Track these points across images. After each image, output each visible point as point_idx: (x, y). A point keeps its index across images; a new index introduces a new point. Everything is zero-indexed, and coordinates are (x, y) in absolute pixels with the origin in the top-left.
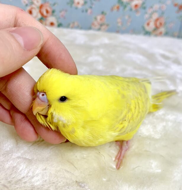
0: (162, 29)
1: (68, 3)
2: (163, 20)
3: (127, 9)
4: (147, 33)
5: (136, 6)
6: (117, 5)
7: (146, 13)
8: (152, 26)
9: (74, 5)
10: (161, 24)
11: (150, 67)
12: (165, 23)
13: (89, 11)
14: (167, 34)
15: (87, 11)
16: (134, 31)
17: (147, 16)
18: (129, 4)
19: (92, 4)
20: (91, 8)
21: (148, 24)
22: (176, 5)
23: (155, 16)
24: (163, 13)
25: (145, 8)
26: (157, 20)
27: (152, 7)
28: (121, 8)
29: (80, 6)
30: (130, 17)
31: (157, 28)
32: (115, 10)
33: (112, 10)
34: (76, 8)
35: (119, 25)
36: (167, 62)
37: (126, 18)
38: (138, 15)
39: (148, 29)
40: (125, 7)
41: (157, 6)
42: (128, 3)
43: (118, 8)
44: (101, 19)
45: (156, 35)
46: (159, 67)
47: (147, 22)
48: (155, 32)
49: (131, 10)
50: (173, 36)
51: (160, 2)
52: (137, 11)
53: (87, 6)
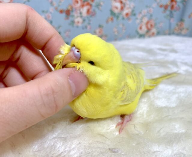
0: (154, 30)
1: (70, 24)
2: (152, 22)
3: (120, 18)
4: (141, 36)
5: (127, 14)
6: (110, 17)
7: (137, 19)
8: (144, 29)
9: (75, 25)
10: (151, 26)
11: (151, 58)
12: (155, 24)
13: (88, 27)
14: (158, 34)
15: (86, 27)
16: (130, 36)
17: (138, 21)
19: (90, 20)
20: (89, 24)
21: (141, 28)
22: (161, 6)
23: (145, 20)
24: (151, 16)
25: (135, 15)
26: (147, 23)
27: (140, 13)
28: (115, 19)
29: (80, 25)
30: (123, 25)
31: (149, 30)
32: (110, 22)
33: (107, 22)
34: (78, 27)
35: (116, 33)
36: (165, 53)
37: (121, 26)
38: (130, 22)
39: (141, 32)
40: (118, 17)
41: (145, 11)
42: (120, 14)
43: (112, 19)
44: (100, 32)
45: (150, 36)
46: (159, 57)
47: (139, 26)
48: (148, 33)
49: (123, 19)
50: (165, 34)
51: (147, 6)
52: (129, 19)
53: (86, 23)
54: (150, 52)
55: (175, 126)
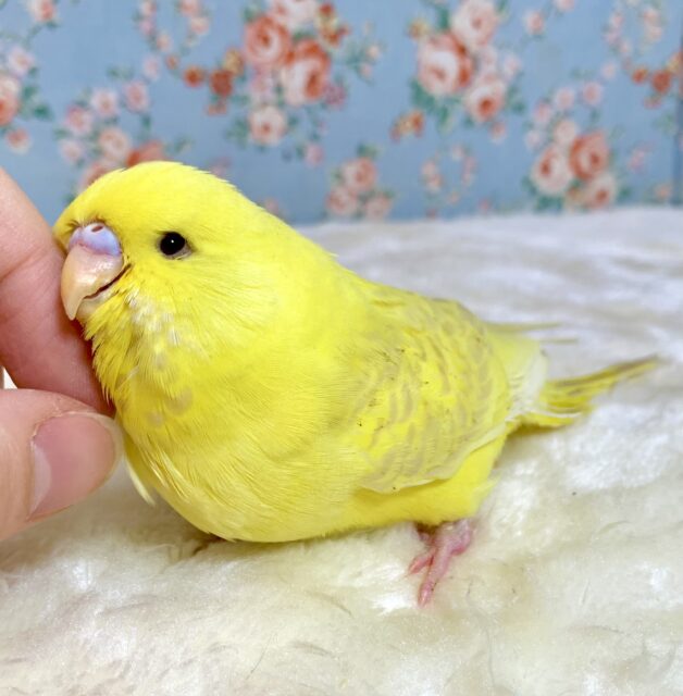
0: (605, 181)
1: (228, 135)
2: (599, 146)
3: (454, 120)
4: (548, 204)
5: (486, 104)
6: (412, 112)
7: (530, 126)
8: (562, 171)
9: (251, 139)
10: (595, 159)
12: (613, 154)
13: (311, 152)
14: (626, 196)
15: (301, 153)
16: (493, 203)
17: (534, 137)
18: (457, 101)
19: (317, 123)
20: (315, 137)
21: (546, 169)
22: (639, 77)
23: (568, 134)
24: (594, 115)
25: (519, 108)
26: (577, 146)
27: (546, 101)
28: (430, 123)
29: (273, 140)
30: (467, 151)
31: (582, 178)
32: (408, 133)
33: (395, 133)
34: (262, 149)
35: (434, 187)
37: (457, 156)
38: (499, 139)
39: (545, 186)
40: (444, 114)
41: (565, 95)
42: (452, 100)
43: (417, 123)
44: (360, 178)
45: (586, 208)
47: (540, 159)
48: (581, 193)
49: (468, 122)
50: (654, 201)
51: (575, 74)
52: (492, 125)
53: (300, 135)
54: (578, 270)
55: (648, 576)
